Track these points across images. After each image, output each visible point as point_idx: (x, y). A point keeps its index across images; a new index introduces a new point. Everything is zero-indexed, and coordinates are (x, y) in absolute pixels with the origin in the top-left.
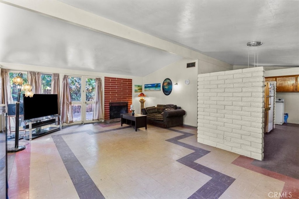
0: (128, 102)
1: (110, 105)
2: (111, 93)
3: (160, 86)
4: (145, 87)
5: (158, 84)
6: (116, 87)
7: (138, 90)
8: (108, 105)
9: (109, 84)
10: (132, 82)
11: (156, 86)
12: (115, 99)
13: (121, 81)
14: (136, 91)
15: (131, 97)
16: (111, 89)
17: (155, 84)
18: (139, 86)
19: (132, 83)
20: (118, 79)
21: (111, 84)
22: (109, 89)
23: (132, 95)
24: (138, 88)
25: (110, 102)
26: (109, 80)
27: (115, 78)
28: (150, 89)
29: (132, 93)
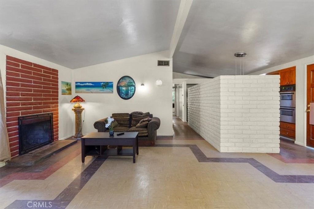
0: (52, 114)
1: (19, 122)
2: (22, 95)
3: (112, 86)
4: (77, 87)
5: (107, 83)
6: (31, 82)
7: (67, 91)
8: (14, 125)
9: (18, 75)
10: (57, 75)
11: (104, 85)
12: (30, 108)
13: (41, 71)
14: (64, 93)
15: (57, 103)
16: (22, 85)
17: (102, 82)
18: (67, 84)
19: (59, 77)
20: (35, 65)
21: (22, 76)
22: (18, 85)
23: (57, 99)
24: (67, 88)
25: (20, 116)
26: (18, 66)
27: (31, 64)
28: (88, 90)
29: (57, 96)
